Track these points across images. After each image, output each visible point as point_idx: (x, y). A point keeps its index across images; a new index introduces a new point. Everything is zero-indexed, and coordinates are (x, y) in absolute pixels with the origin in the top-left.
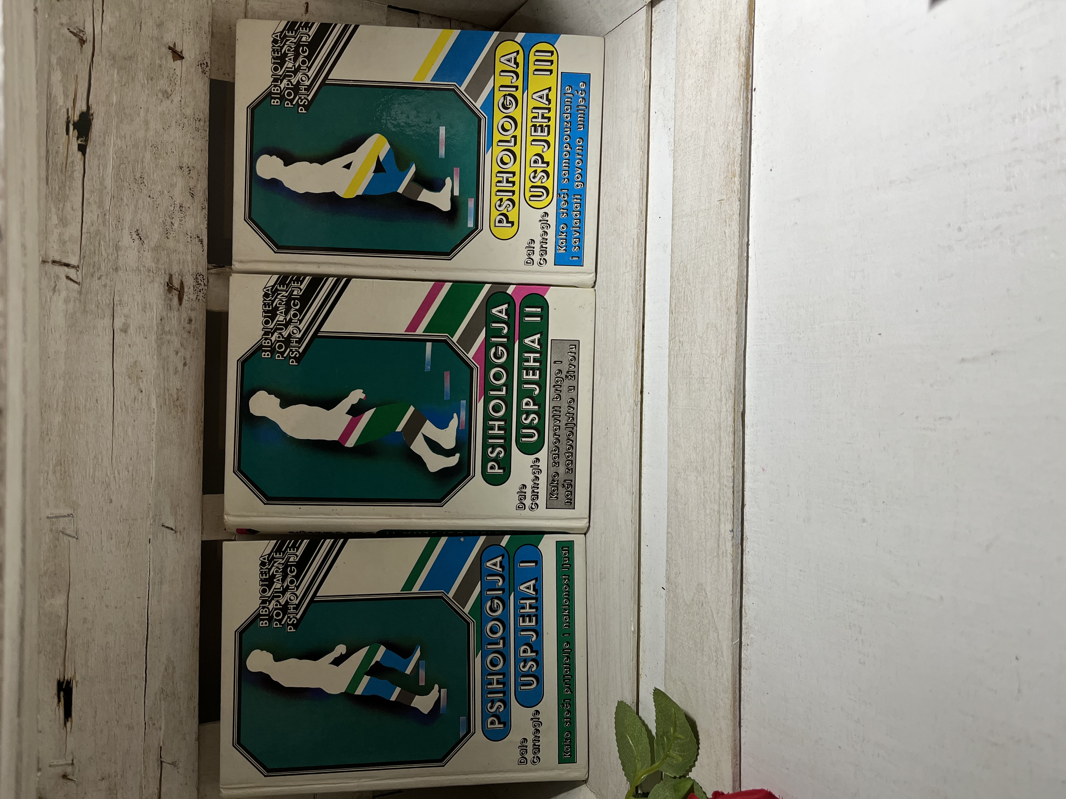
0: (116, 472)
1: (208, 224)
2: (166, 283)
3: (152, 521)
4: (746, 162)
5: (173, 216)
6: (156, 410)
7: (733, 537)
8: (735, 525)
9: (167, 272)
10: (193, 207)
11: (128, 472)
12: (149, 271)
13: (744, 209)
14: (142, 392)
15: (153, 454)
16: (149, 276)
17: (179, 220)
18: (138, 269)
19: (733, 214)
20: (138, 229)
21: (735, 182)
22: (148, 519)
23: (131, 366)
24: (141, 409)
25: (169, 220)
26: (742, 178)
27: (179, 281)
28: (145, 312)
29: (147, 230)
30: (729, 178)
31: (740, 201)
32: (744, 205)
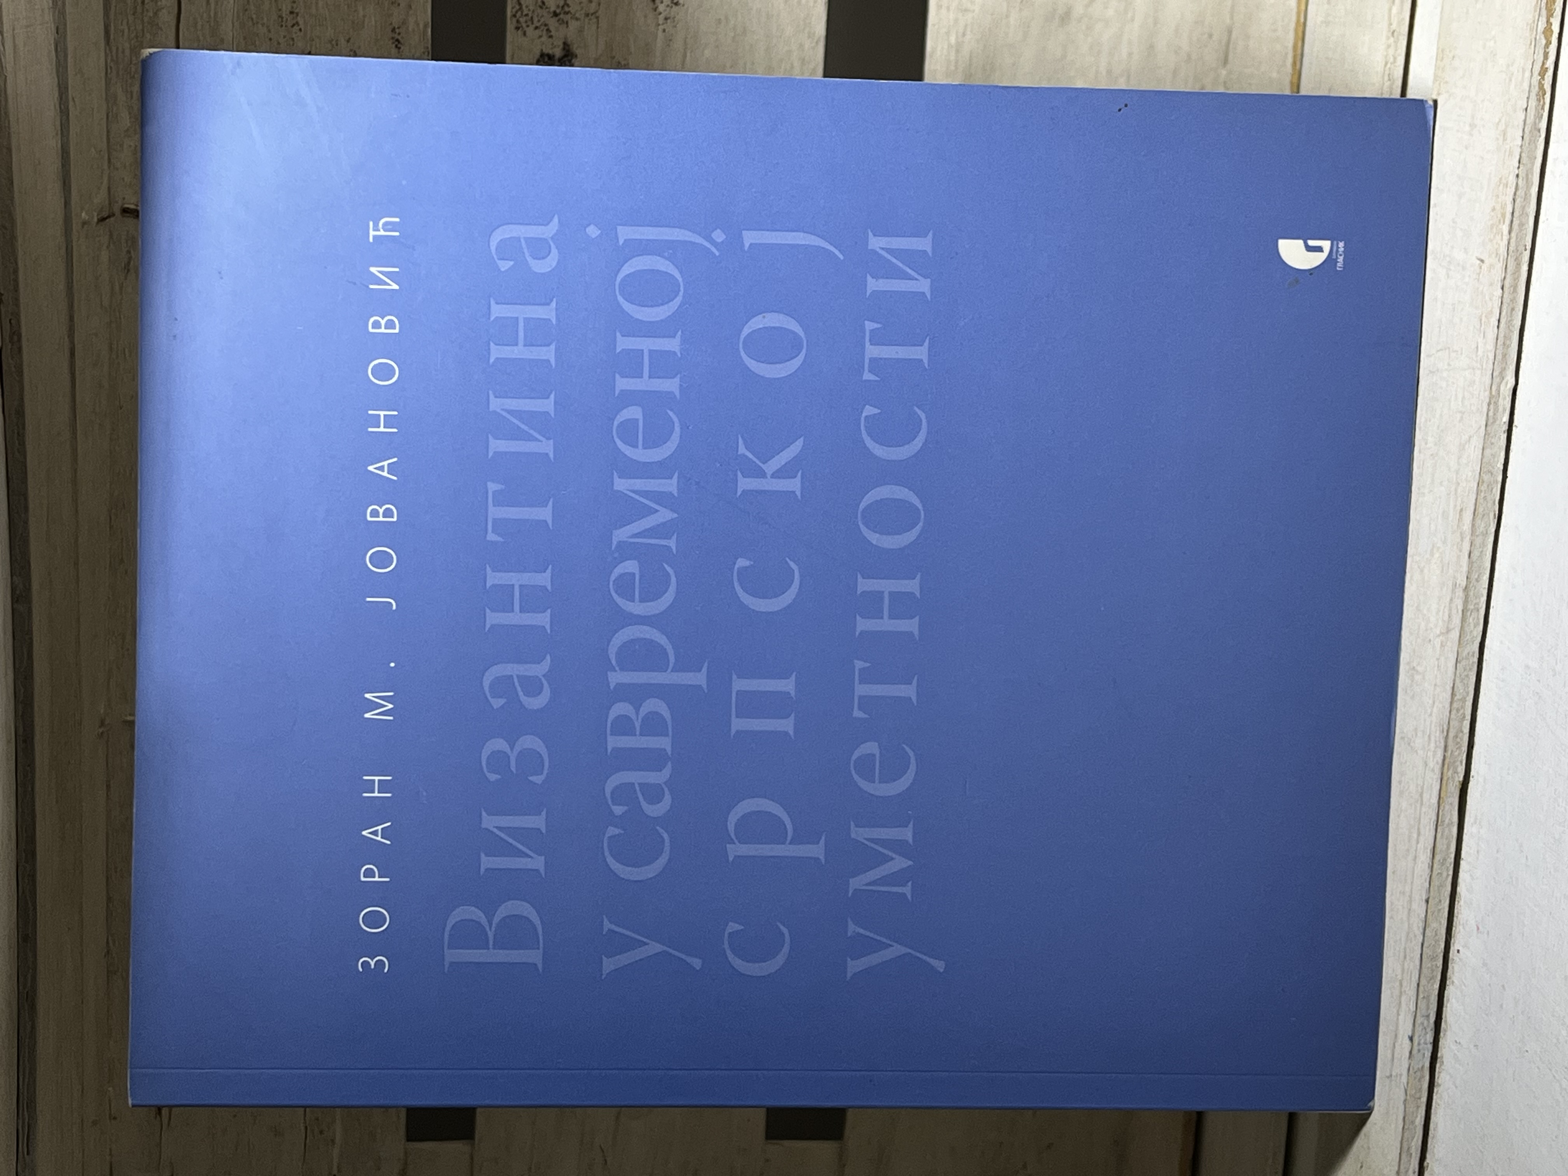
4: (1527, 195)
7: (1411, 1052)
8: (1419, 1029)
13: (1513, 309)
19: (1491, 312)
21: (1502, 233)
26: (1513, 234)
31: (1502, 288)
32: (1513, 300)
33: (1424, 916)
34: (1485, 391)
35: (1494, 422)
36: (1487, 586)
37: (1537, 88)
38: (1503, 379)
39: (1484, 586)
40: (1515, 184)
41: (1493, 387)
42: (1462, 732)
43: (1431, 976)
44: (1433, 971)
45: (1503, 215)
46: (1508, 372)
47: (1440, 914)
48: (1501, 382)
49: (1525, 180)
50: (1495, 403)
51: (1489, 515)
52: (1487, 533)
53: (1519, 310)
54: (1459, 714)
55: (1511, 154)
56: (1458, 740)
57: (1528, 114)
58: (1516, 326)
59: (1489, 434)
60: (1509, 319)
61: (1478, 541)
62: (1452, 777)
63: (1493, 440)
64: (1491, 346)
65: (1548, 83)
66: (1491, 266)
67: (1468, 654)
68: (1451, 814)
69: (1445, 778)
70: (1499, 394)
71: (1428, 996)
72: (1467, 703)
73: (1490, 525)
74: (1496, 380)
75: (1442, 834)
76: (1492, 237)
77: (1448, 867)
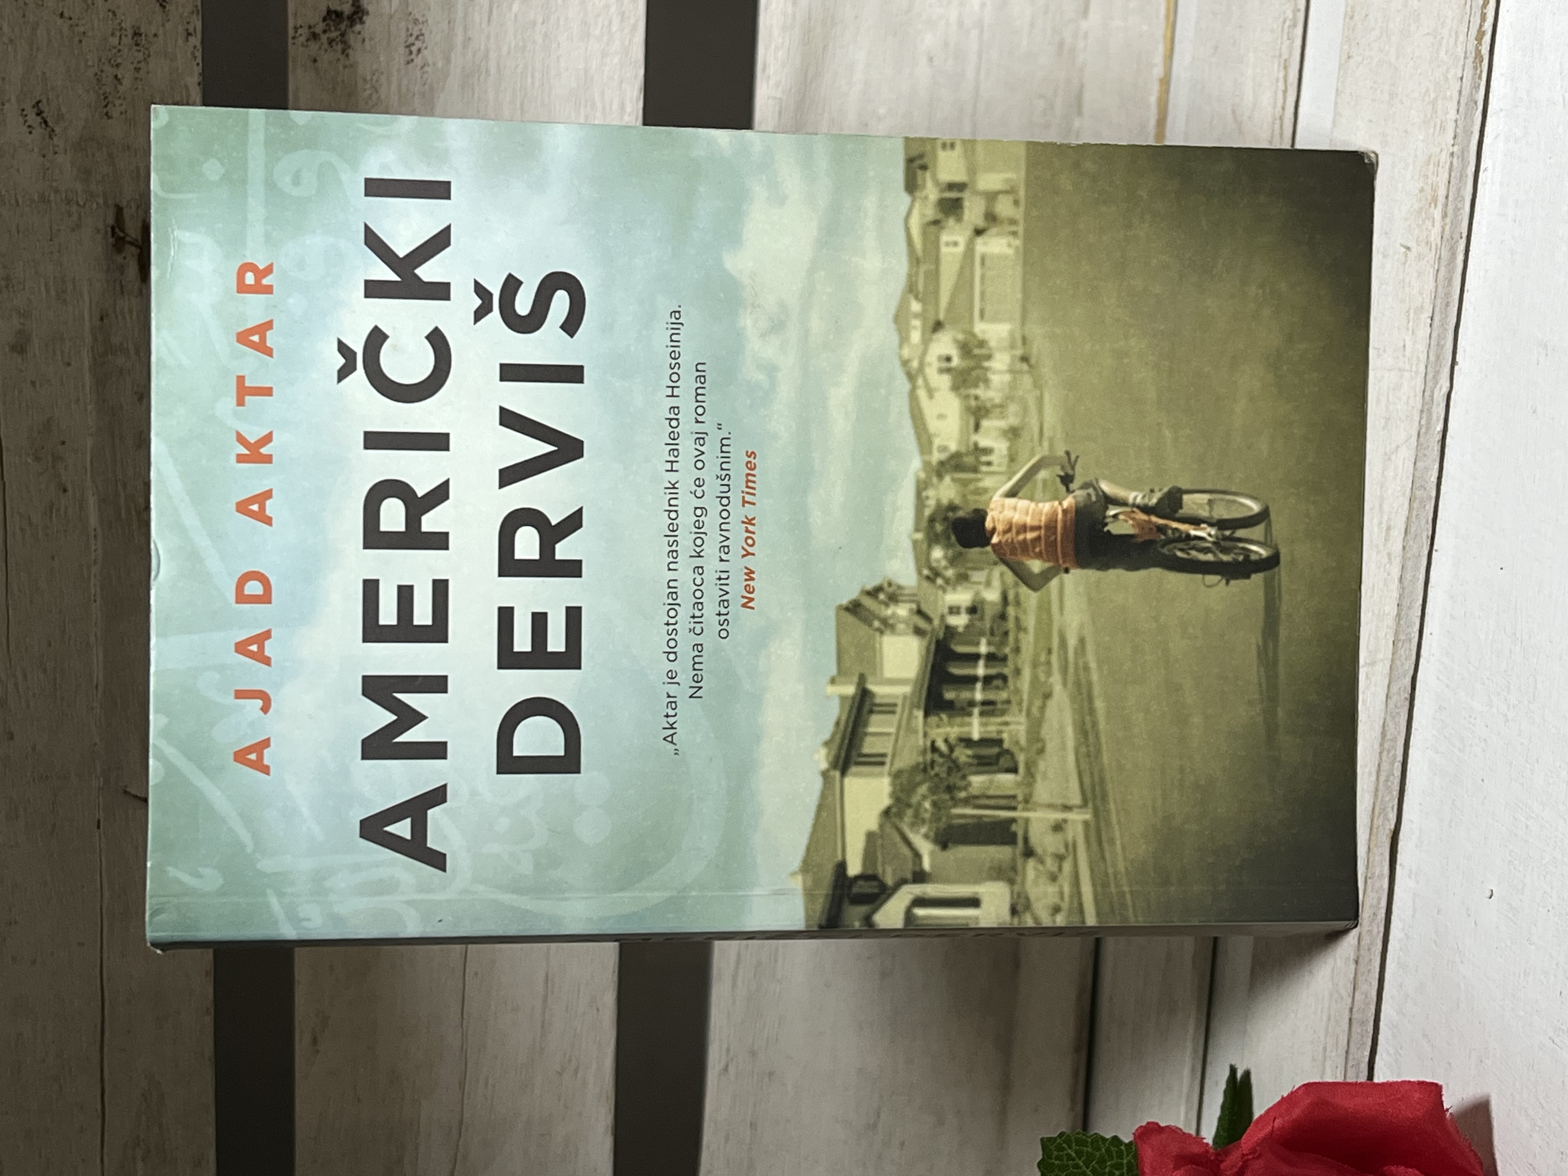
0: (19, 674)
1: (203, 74)
2: (109, 229)
3: (102, 779)
4: (1462, 176)
5: (119, 60)
6: (99, 531)
9: (110, 202)
10: (165, 34)
11: (45, 671)
12: (69, 203)
13: (1447, 305)
14: (65, 491)
15: (99, 634)
16: (70, 216)
17: (132, 67)
18: (43, 199)
19: (1422, 307)
20: (38, 99)
21: (1434, 219)
22: (93, 777)
23: (39, 432)
24: (66, 531)
25: (109, 70)
26: (1448, 220)
27: (140, 224)
28: (65, 300)
29: (61, 100)
30: (1426, 199)
31: (1436, 281)
32: (1448, 295)
33: (1352, 976)
34: (1415, 396)
35: (1426, 433)
36: (1419, 614)
37: (1473, 55)
38: (1436, 384)
39: (1416, 614)
40: (1449, 163)
41: (1426, 394)
42: (1393, 775)
43: (1361, 1042)
44: (1363, 1036)
45: (1435, 200)
46: (1442, 376)
47: (1370, 975)
48: (1435, 387)
49: (1460, 159)
50: (1428, 410)
51: (1421, 534)
52: (1419, 555)
53: (1454, 306)
54: (1391, 755)
55: (1443, 128)
56: (1389, 784)
57: (1464, 84)
58: (1451, 325)
59: (1422, 445)
60: (1443, 316)
61: (1409, 564)
62: (1383, 825)
63: (1426, 452)
64: (1422, 348)
65: (1486, 48)
66: (1419, 257)
67: (1400, 689)
68: (1382, 867)
69: (1375, 826)
70: (1432, 400)
71: (1358, 1064)
72: (1398, 743)
73: (1422, 547)
74: (1429, 384)
75: (1372, 888)
76: (1420, 222)
77: (1378, 924)
